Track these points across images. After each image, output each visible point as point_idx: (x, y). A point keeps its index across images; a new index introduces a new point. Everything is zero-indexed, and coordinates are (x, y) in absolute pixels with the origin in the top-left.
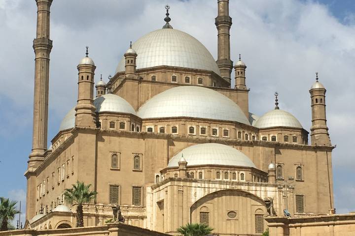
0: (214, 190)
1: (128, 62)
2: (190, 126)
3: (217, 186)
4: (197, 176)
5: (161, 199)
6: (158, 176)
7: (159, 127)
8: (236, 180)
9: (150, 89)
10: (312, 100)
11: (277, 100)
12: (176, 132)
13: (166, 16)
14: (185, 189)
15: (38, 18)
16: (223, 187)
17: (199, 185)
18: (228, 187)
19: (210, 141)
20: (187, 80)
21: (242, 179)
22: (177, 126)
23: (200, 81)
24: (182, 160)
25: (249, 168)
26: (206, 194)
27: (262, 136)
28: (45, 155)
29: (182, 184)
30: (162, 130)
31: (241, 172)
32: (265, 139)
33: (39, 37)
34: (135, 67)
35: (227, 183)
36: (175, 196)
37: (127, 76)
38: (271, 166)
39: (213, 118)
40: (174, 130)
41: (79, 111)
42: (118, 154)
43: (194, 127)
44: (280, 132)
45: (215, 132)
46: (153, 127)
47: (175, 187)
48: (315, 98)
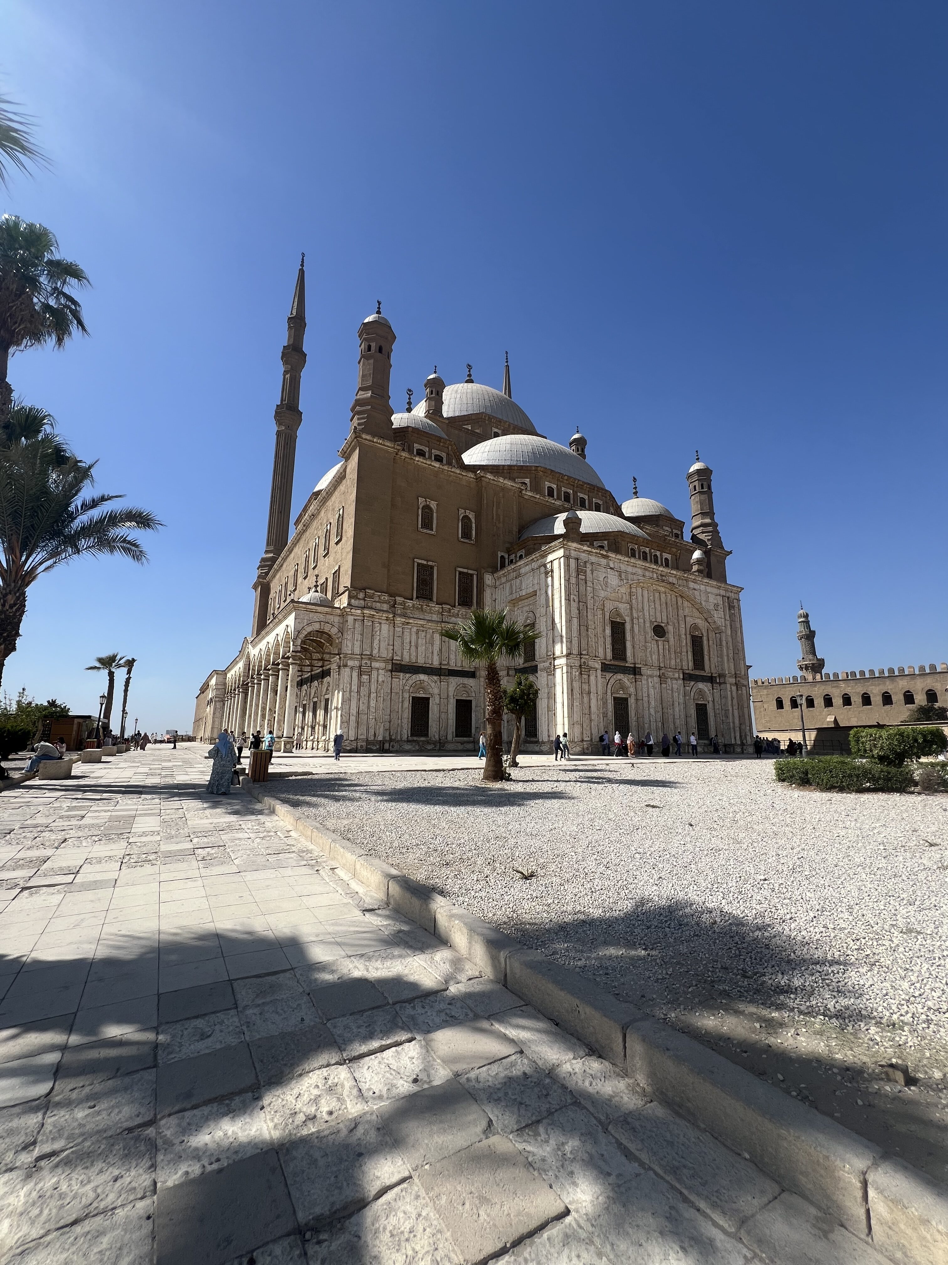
0: (635, 579)
1: (432, 394)
2: (547, 484)
3: (640, 571)
5: (524, 593)
6: (503, 558)
8: (662, 568)
14: (588, 568)
15: (284, 380)
21: (667, 567)
26: (624, 582)
29: (584, 556)
31: (664, 555)
33: (284, 403)
35: (652, 570)
39: (580, 479)
42: (433, 505)
45: (583, 503)
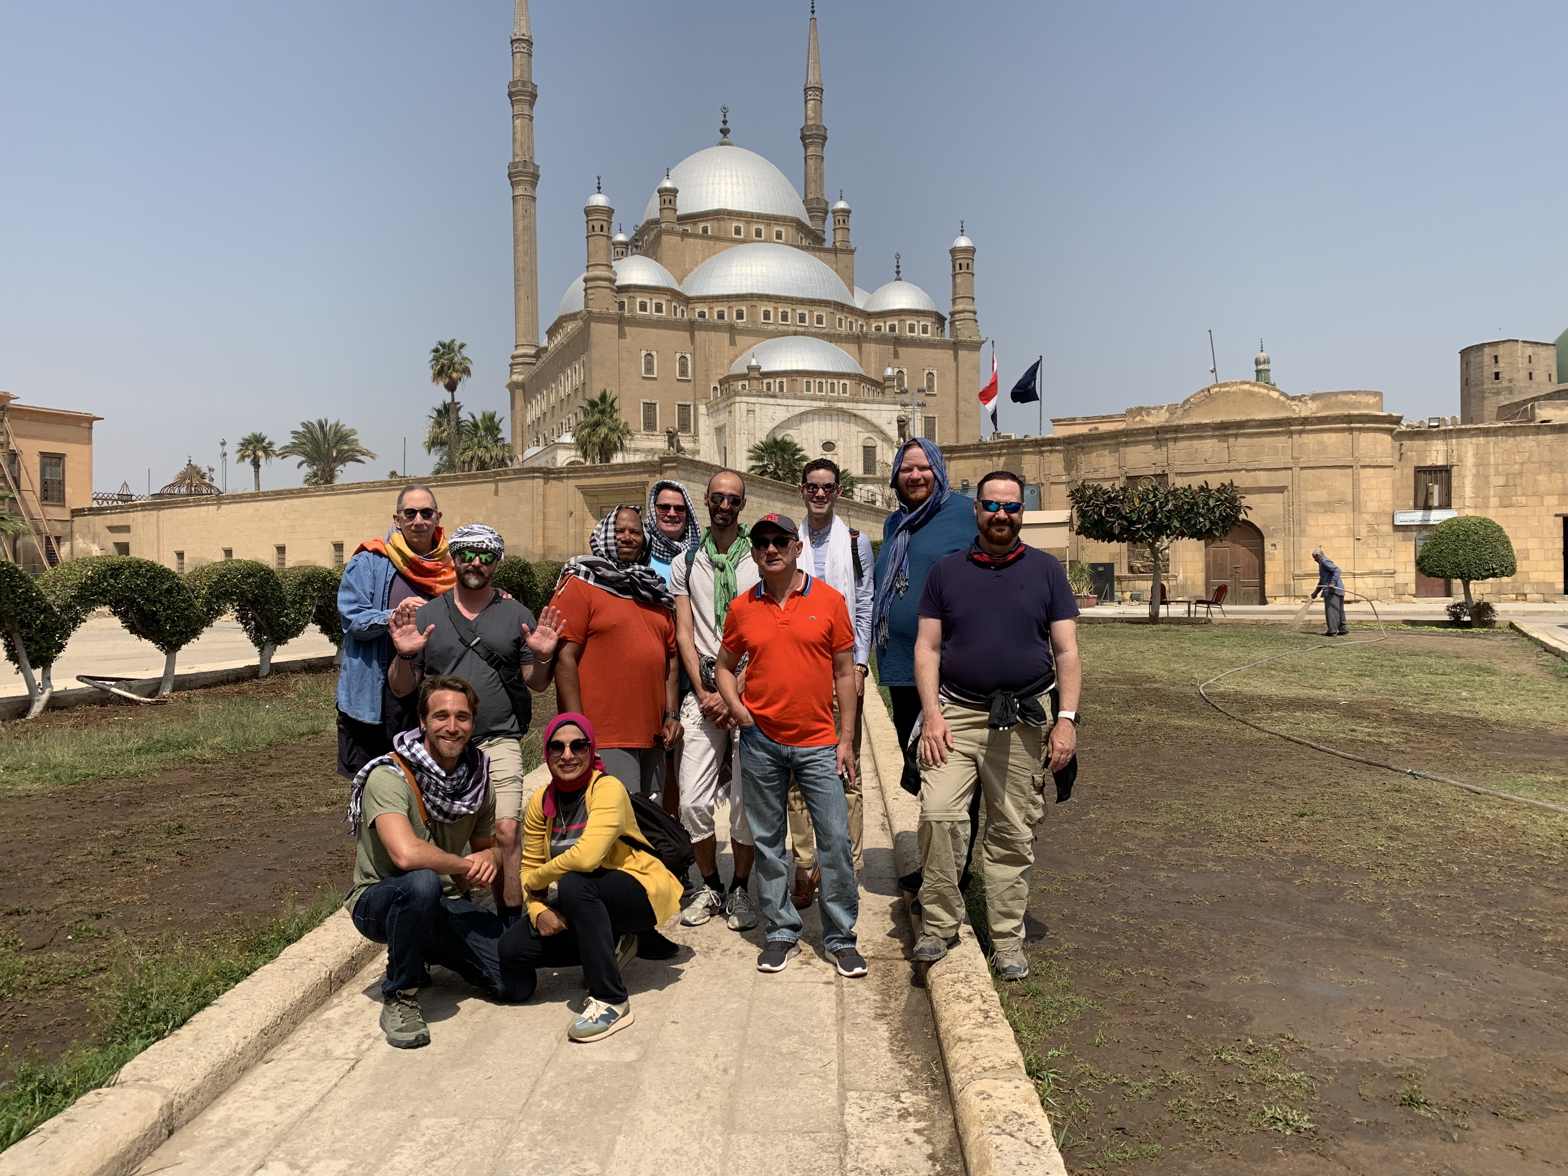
0: (803, 410)
1: (664, 203)
2: (763, 309)
3: (808, 403)
4: (775, 388)
5: (721, 424)
6: (715, 388)
7: (716, 309)
8: (836, 394)
9: (699, 247)
10: (954, 267)
11: (898, 267)
12: (742, 318)
13: (722, 126)
14: (757, 408)
15: (514, 127)
16: (816, 404)
17: (779, 401)
18: (822, 404)
19: (795, 333)
20: (758, 233)
21: (845, 391)
22: (744, 309)
23: (779, 235)
24: (754, 363)
25: (856, 375)
26: (791, 414)
27: (874, 325)
28: (537, 356)
29: (753, 400)
30: (721, 316)
31: (842, 382)
32: (878, 329)
33: (517, 160)
34: (676, 210)
35: (821, 399)
36: (744, 419)
37: (663, 225)
38: (889, 372)
39: (800, 295)
40: (740, 315)
41: (590, 284)
42: (654, 353)
43: (771, 309)
44: (903, 317)
45: (802, 318)
46: (706, 310)
47: (744, 406)
48: (959, 262)
